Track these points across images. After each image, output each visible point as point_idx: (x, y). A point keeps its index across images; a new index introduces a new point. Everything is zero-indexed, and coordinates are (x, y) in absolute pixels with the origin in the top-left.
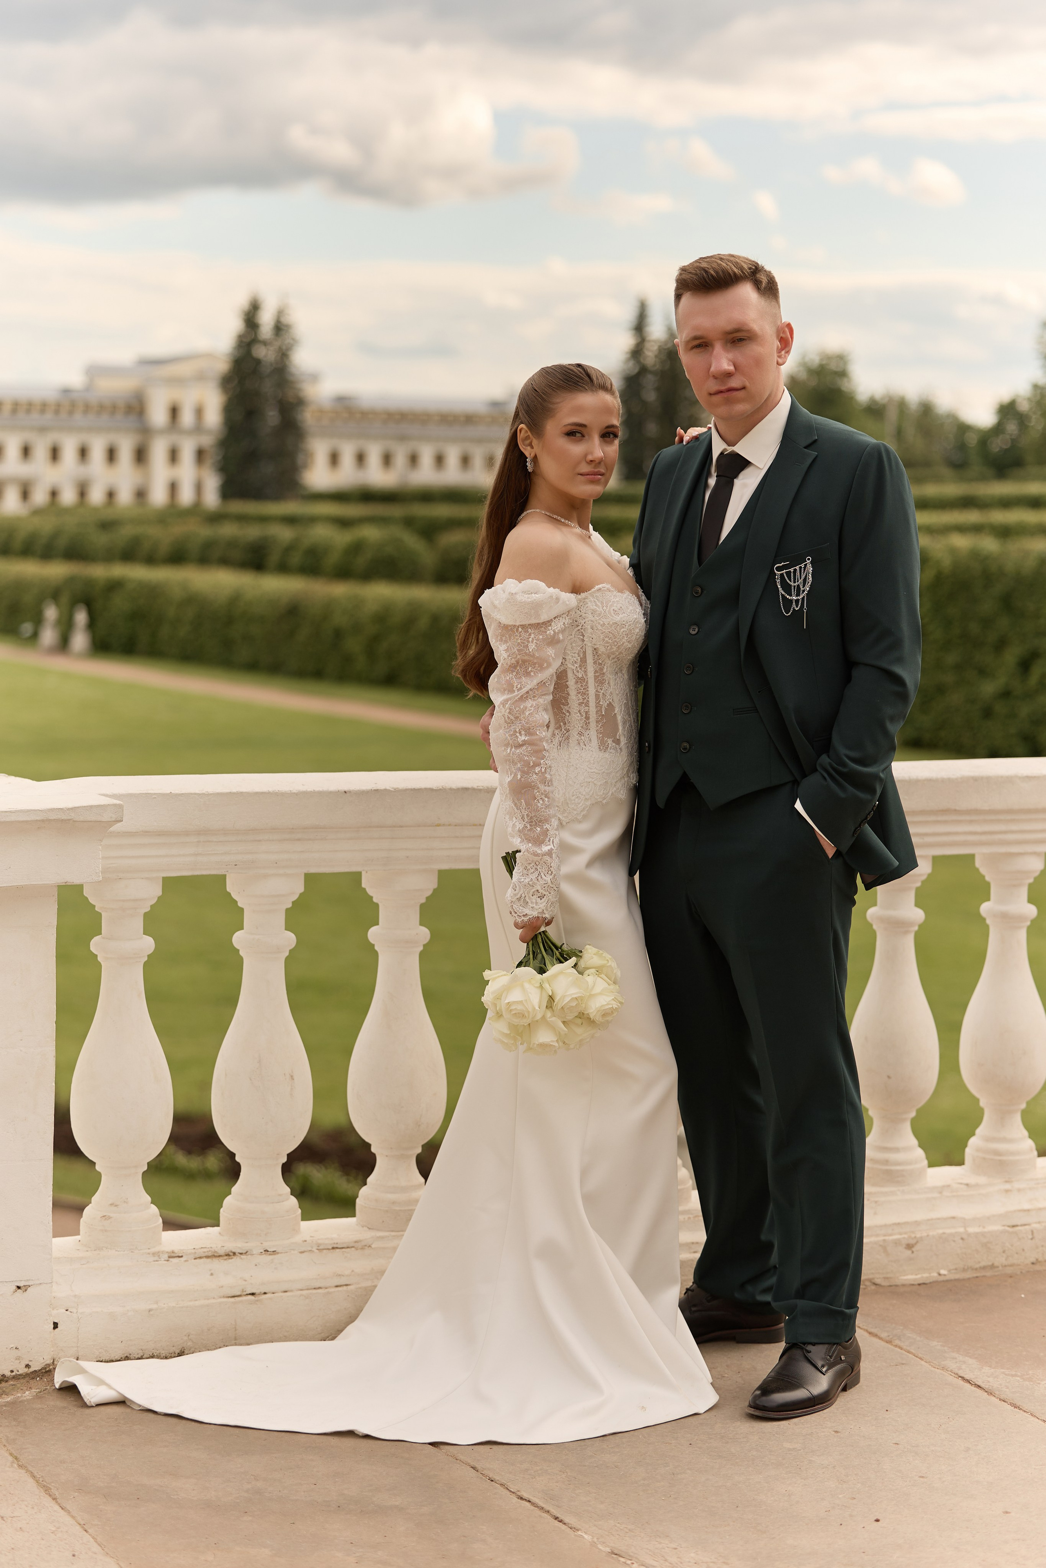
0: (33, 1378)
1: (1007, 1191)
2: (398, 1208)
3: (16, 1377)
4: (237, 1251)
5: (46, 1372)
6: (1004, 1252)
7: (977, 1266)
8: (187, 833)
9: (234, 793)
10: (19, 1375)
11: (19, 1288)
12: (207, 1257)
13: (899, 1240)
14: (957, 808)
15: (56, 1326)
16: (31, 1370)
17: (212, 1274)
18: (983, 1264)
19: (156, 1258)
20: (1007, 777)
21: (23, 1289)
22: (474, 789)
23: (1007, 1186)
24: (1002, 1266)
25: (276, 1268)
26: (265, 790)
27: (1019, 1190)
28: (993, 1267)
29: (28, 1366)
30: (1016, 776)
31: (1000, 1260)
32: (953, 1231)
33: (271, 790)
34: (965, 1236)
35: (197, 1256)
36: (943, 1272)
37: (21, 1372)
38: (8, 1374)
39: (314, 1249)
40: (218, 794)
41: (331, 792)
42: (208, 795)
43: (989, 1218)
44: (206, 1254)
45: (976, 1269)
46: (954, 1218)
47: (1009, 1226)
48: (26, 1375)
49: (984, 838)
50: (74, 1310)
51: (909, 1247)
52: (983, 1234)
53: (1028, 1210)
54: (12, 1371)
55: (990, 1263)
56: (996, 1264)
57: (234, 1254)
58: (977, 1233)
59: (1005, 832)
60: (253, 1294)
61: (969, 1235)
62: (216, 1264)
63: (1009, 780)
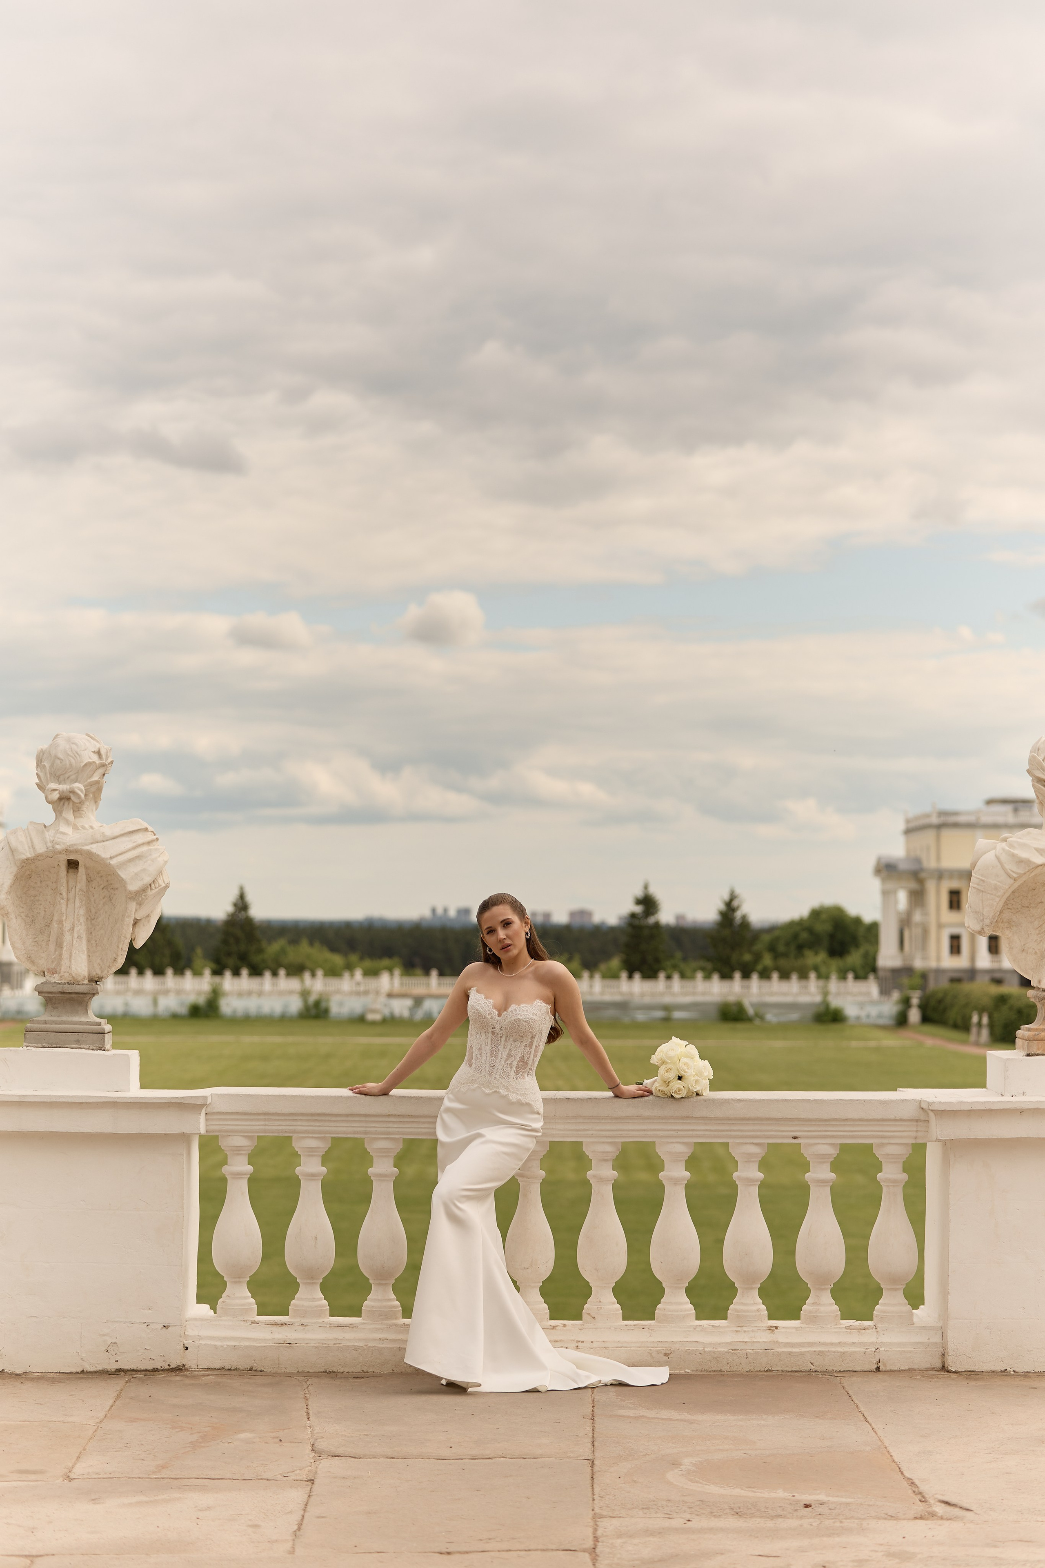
0: (172, 1372)
1: (737, 1331)
2: (374, 1310)
3: (164, 1370)
4: (287, 1323)
5: (178, 1369)
6: (728, 1363)
7: (711, 1370)
8: (258, 1114)
9: (282, 1095)
10: (166, 1369)
11: (165, 1326)
12: (271, 1325)
13: (660, 1350)
14: (694, 1116)
15: (187, 1348)
16: (171, 1367)
17: (272, 1333)
18: (714, 1369)
19: (245, 1323)
20: (726, 1100)
21: (167, 1327)
22: (408, 1097)
23: (739, 1329)
24: (727, 1371)
25: (305, 1333)
26: (298, 1094)
27: (745, 1331)
28: (721, 1371)
29: (169, 1365)
30: (732, 1099)
31: (726, 1368)
32: (695, 1349)
33: (301, 1094)
34: (702, 1352)
35: (266, 1324)
36: (687, 1370)
37: (166, 1368)
38: (160, 1368)
39: (328, 1326)
40: (273, 1095)
41: (332, 1097)
42: (268, 1096)
43: (719, 1344)
44: (271, 1323)
45: (710, 1371)
46: (697, 1342)
47: (732, 1350)
48: (168, 1370)
49: (716, 1133)
50: (197, 1342)
51: (666, 1355)
52: (714, 1352)
53: (746, 1342)
54: (161, 1367)
55: (719, 1369)
56: (723, 1370)
57: (286, 1324)
58: (710, 1351)
59: (730, 1131)
60: (290, 1344)
61: (705, 1352)
62: (275, 1328)
63: (727, 1101)
